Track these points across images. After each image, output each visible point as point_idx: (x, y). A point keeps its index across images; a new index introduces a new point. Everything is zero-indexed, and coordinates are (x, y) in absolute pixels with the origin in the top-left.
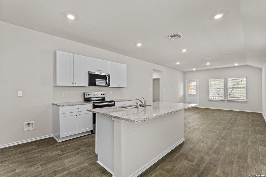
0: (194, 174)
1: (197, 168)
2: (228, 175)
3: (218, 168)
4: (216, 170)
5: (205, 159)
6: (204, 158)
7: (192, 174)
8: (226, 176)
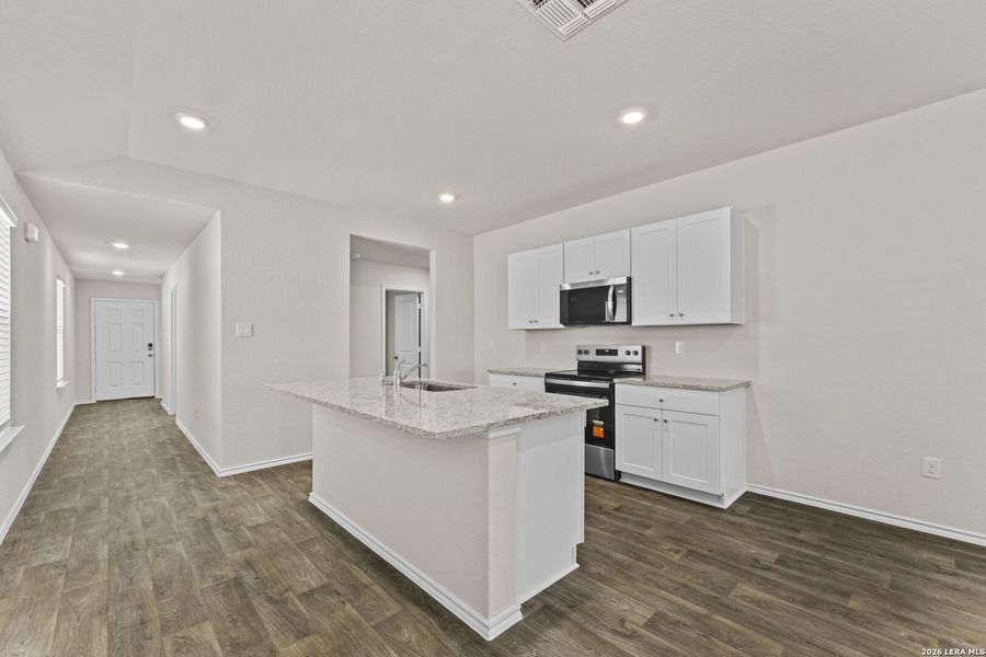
0: (257, 578)
1: (270, 594)
2: (177, 650)
3: (222, 647)
4: (218, 633)
5: (291, 639)
6: (298, 638)
7: (260, 575)
8: (181, 641)
